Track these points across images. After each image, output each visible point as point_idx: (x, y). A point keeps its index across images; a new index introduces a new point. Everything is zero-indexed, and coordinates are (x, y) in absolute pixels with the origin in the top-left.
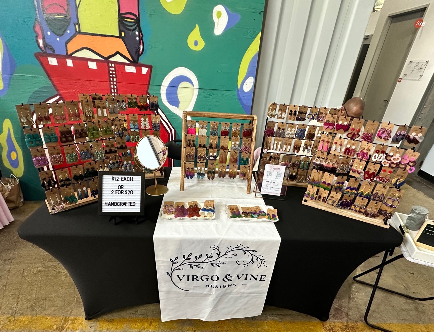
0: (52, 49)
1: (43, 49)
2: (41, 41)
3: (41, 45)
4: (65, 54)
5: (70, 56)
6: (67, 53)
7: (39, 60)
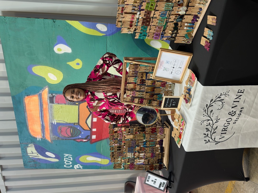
0: (88, 136)
1: (88, 140)
2: (84, 140)
3: (86, 140)
4: (90, 131)
5: (91, 129)
6: (89, 130)
7: (94, 142)
